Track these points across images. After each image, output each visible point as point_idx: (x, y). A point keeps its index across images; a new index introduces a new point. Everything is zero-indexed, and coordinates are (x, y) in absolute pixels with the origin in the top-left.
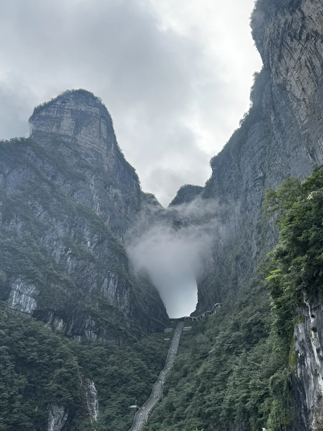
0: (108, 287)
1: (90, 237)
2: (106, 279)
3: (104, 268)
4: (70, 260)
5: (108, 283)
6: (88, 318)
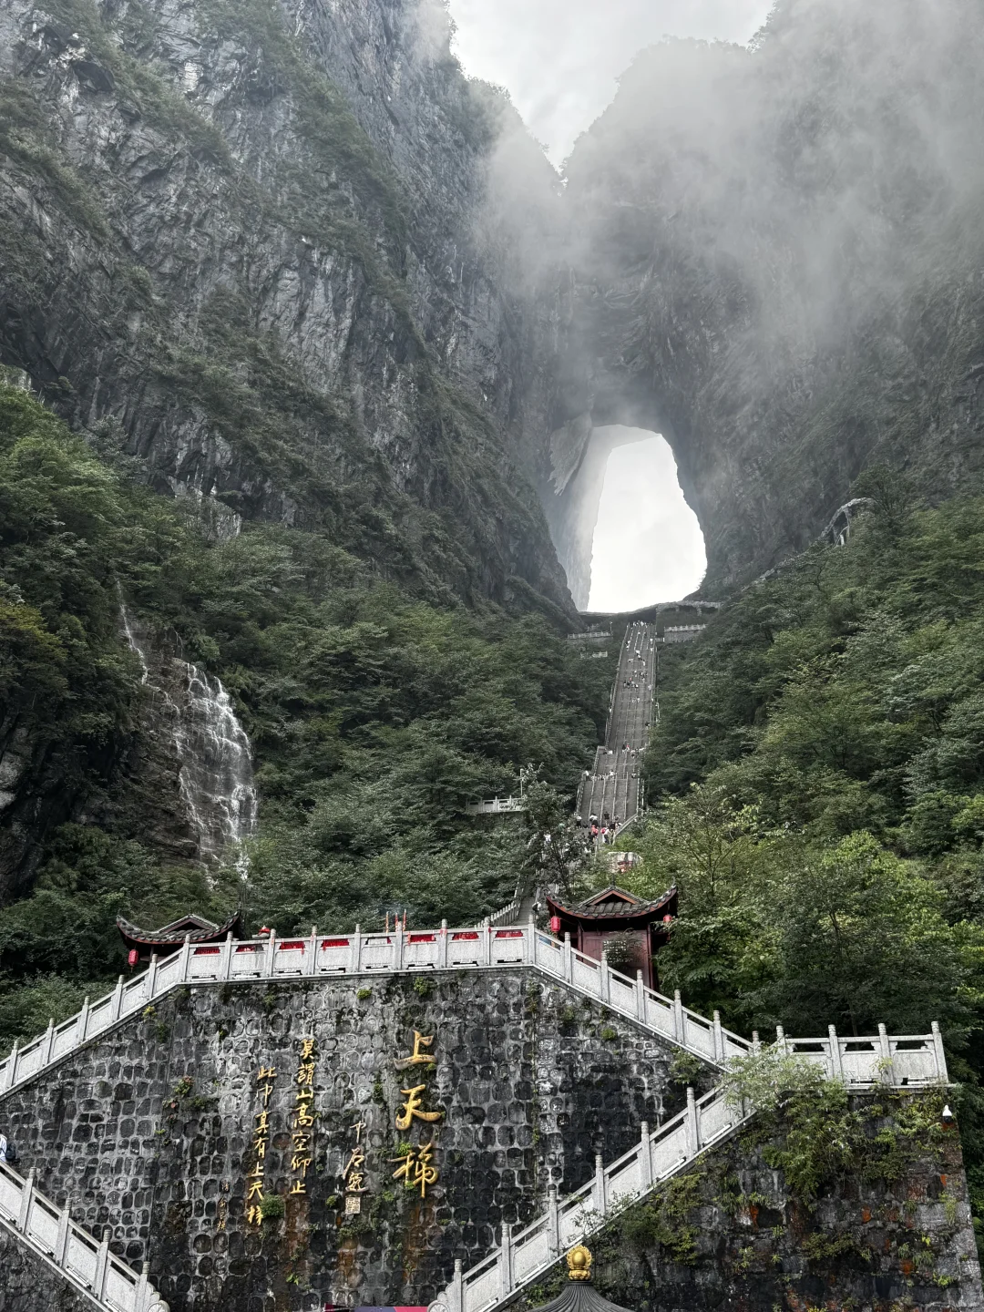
0: (302, 315)
1: (196, 44)
2: (288, 274)
3: (279, 219)
4: (76, 100)
5: (303, 296)
6: (187, 415)
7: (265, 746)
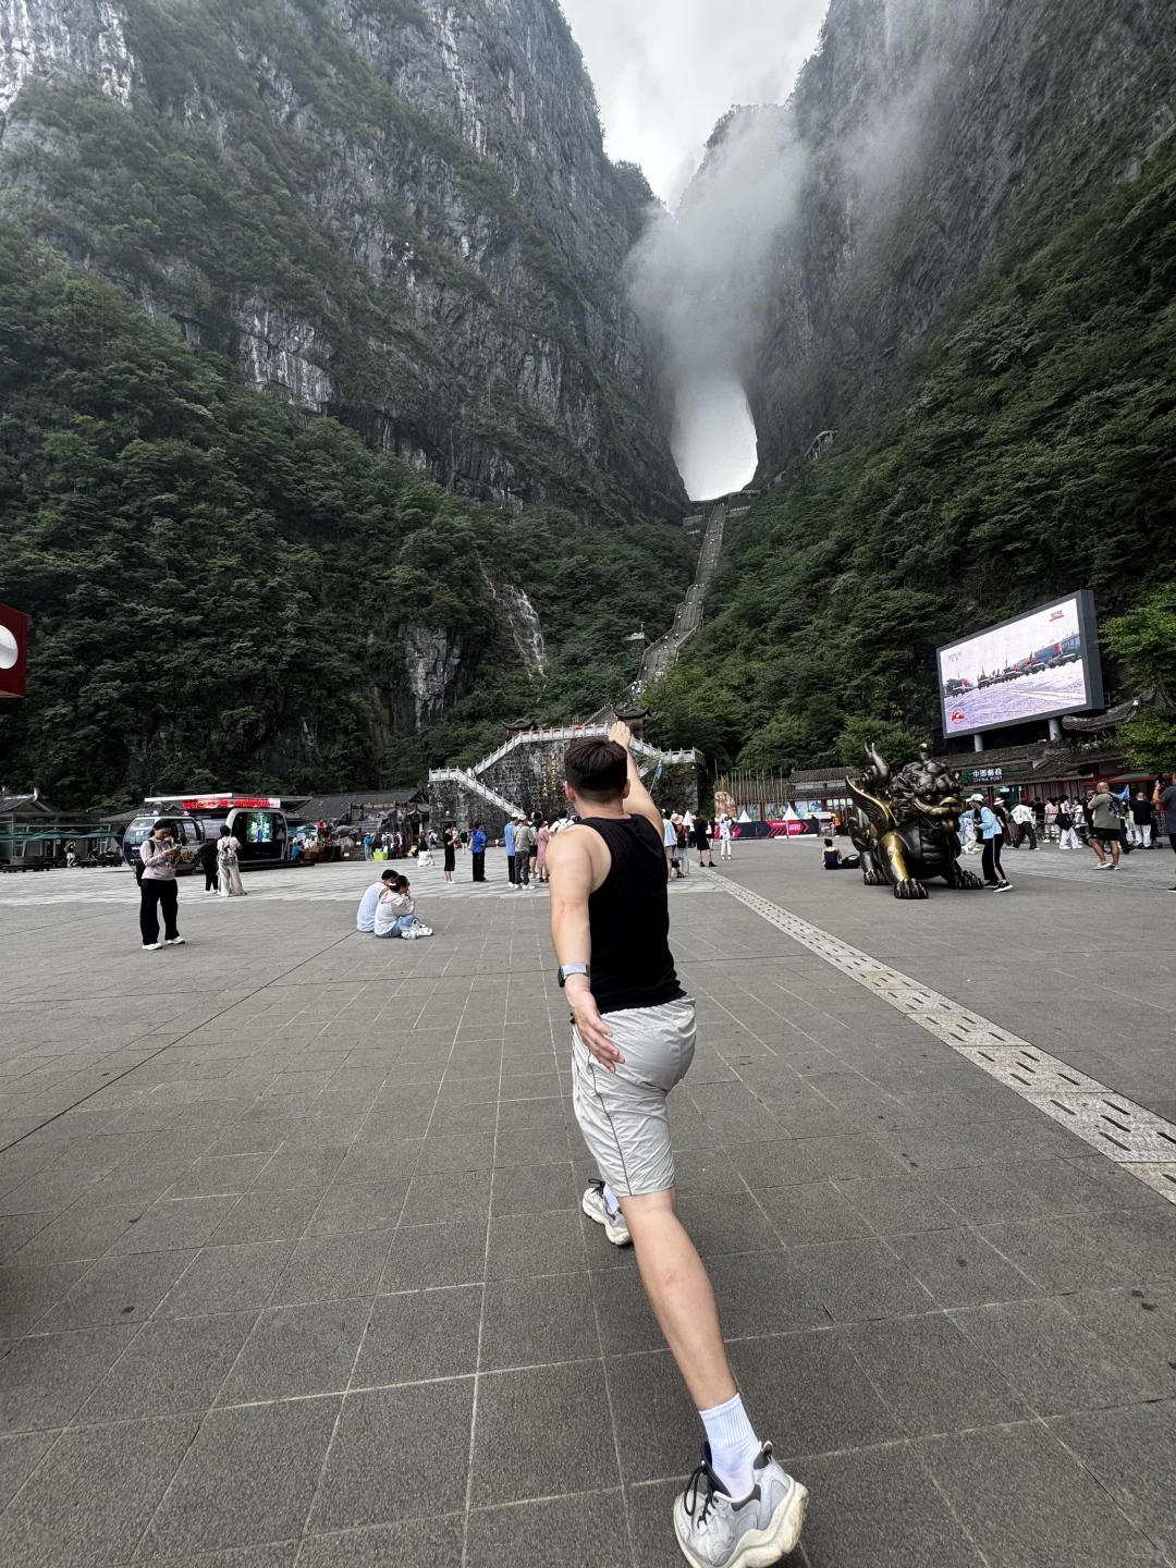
0: (537, 381)
1: (465, 223)
2: (529, 358)
3: (520, 325)
4: (415, 284)
5: (537, 369)
6: (493, 454)
7: (543, 617)
